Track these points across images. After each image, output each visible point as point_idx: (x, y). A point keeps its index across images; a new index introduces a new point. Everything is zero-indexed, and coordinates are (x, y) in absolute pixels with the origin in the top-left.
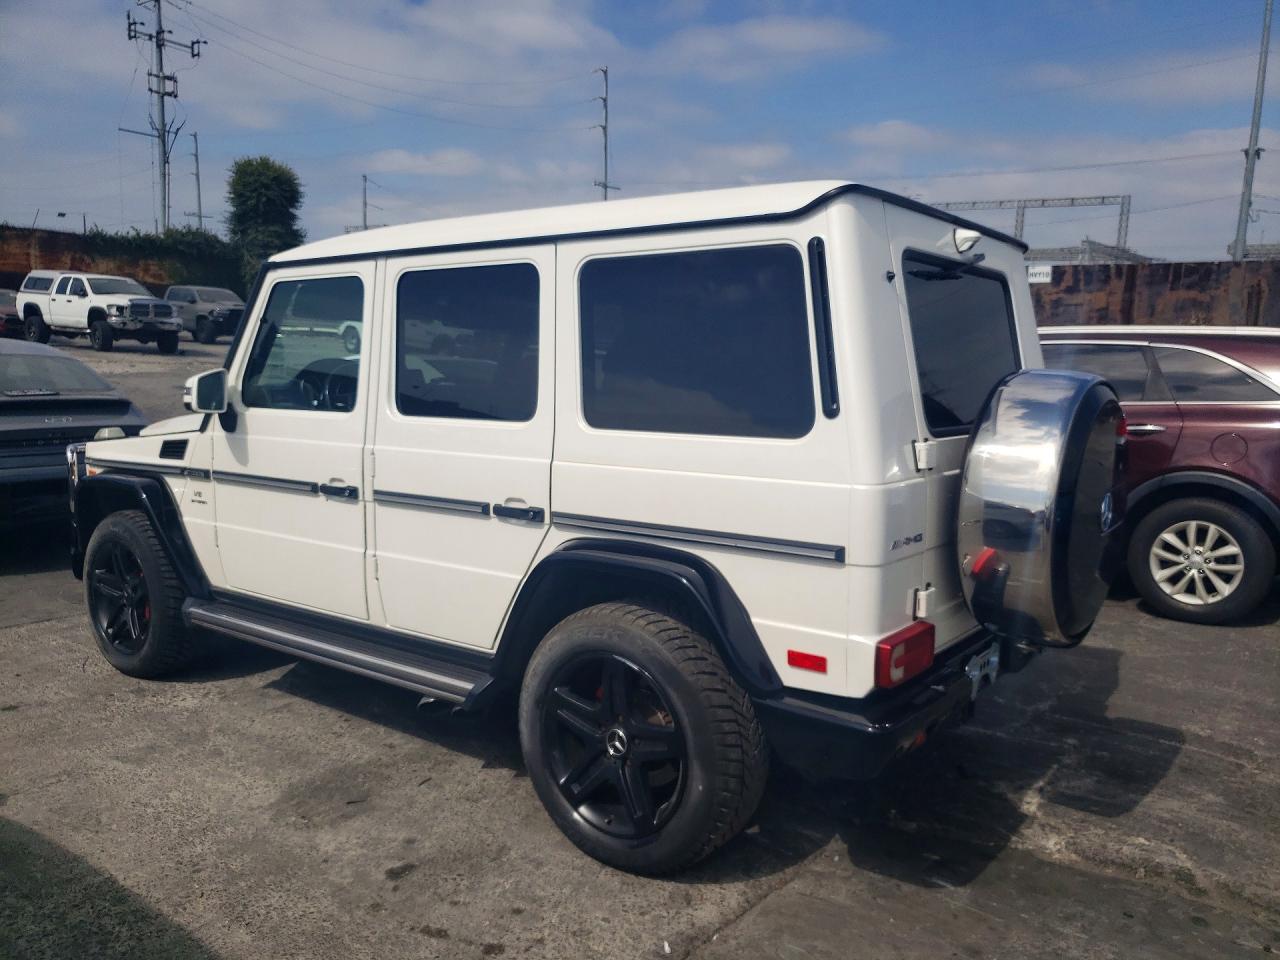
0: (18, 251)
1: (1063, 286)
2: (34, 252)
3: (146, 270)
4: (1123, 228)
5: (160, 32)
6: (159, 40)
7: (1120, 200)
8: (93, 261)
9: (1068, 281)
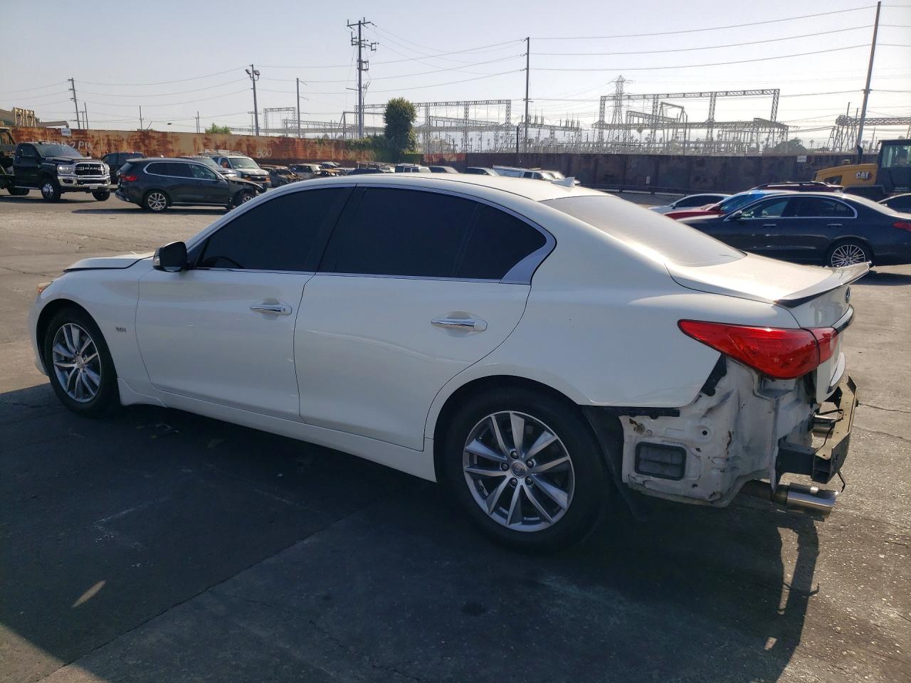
0: (328, 150)
1: (811, 163)
2: (333, 150)
3: (364, 156)
4: (774, 109)
5: (360, 41)
6: (360, 44)
7: (773, 92)
8: (349, 152)
9: (813, 161)
